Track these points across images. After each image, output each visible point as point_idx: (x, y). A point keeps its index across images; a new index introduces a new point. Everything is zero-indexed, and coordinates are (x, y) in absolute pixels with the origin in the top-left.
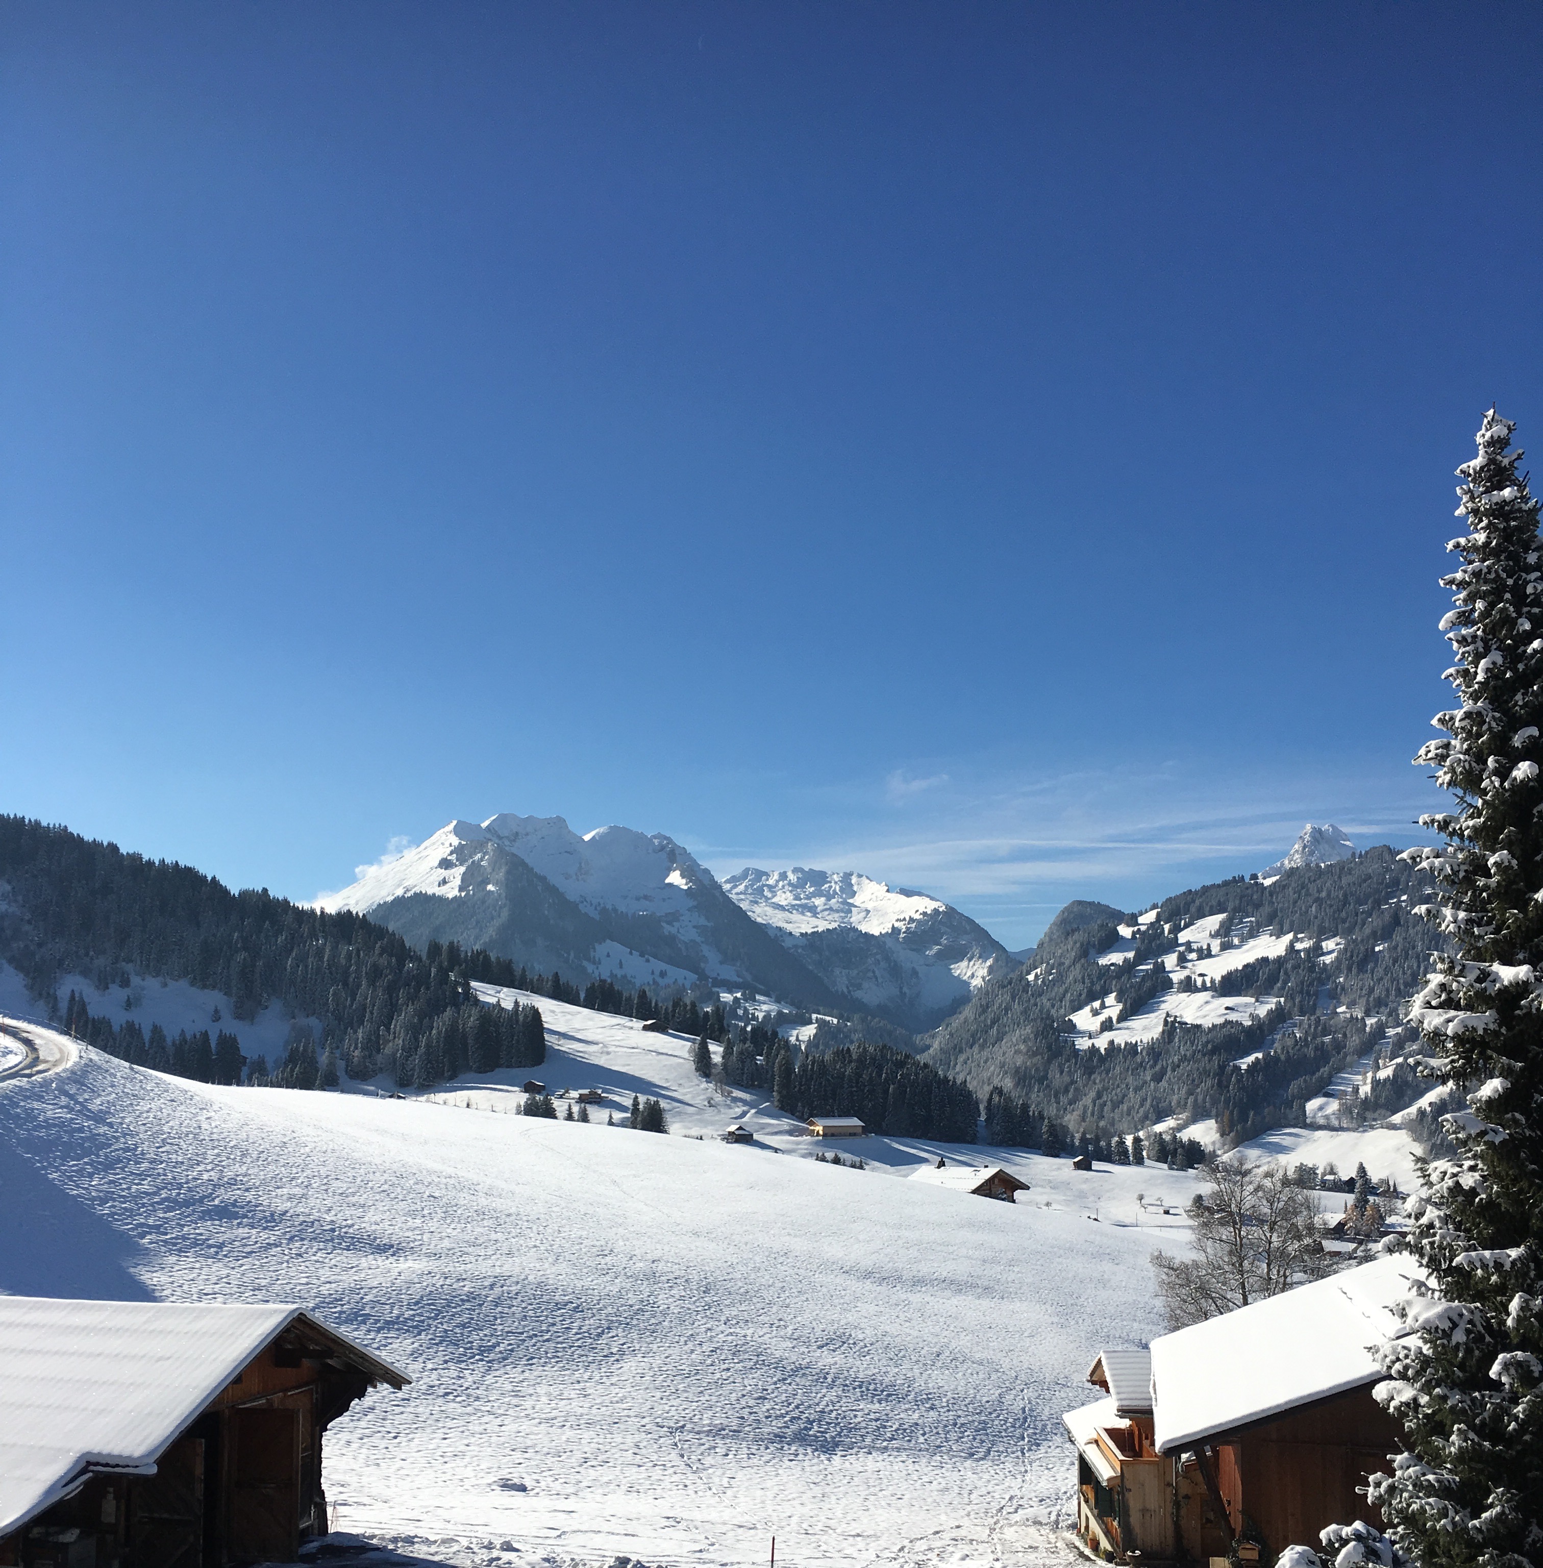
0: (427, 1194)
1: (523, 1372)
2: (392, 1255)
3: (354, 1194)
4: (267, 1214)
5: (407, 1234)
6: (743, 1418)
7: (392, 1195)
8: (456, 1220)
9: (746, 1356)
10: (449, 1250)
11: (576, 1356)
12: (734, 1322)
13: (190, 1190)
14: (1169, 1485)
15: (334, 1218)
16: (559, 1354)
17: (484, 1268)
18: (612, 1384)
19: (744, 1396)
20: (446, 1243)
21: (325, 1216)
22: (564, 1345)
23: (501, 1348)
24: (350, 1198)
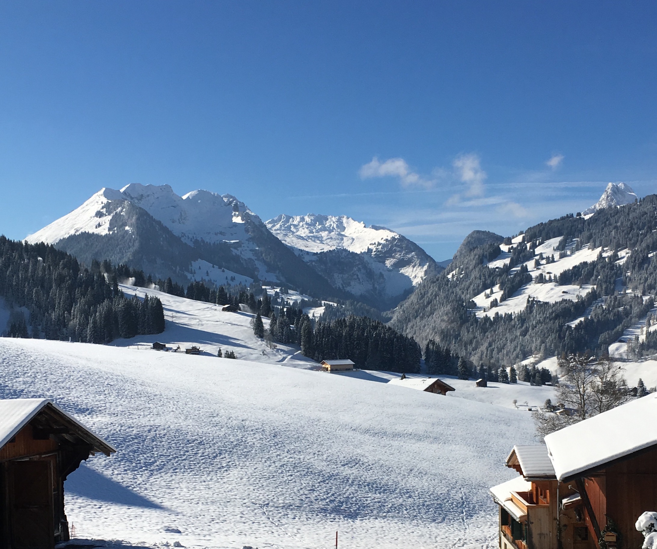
0: (106, 383)
1: (171, 476)
2: (89, 414)
3: (63, 382)
4: (11, 391)
5: (96, 403)
6: (302, 500)
7: (85, 383)
8: (125, 397)
9: (301, 469)
10: (123, 412)
11: (202, 468)
12: (293, 452)
14: (556, 519)
15: (52, 394)
16: (192, 467)
17: (144, 421)
18: (224, 483)
19: (301, 489)
20: (120, 408)
22: (194, 462)
23: (158, 463)
24: (60, 384)
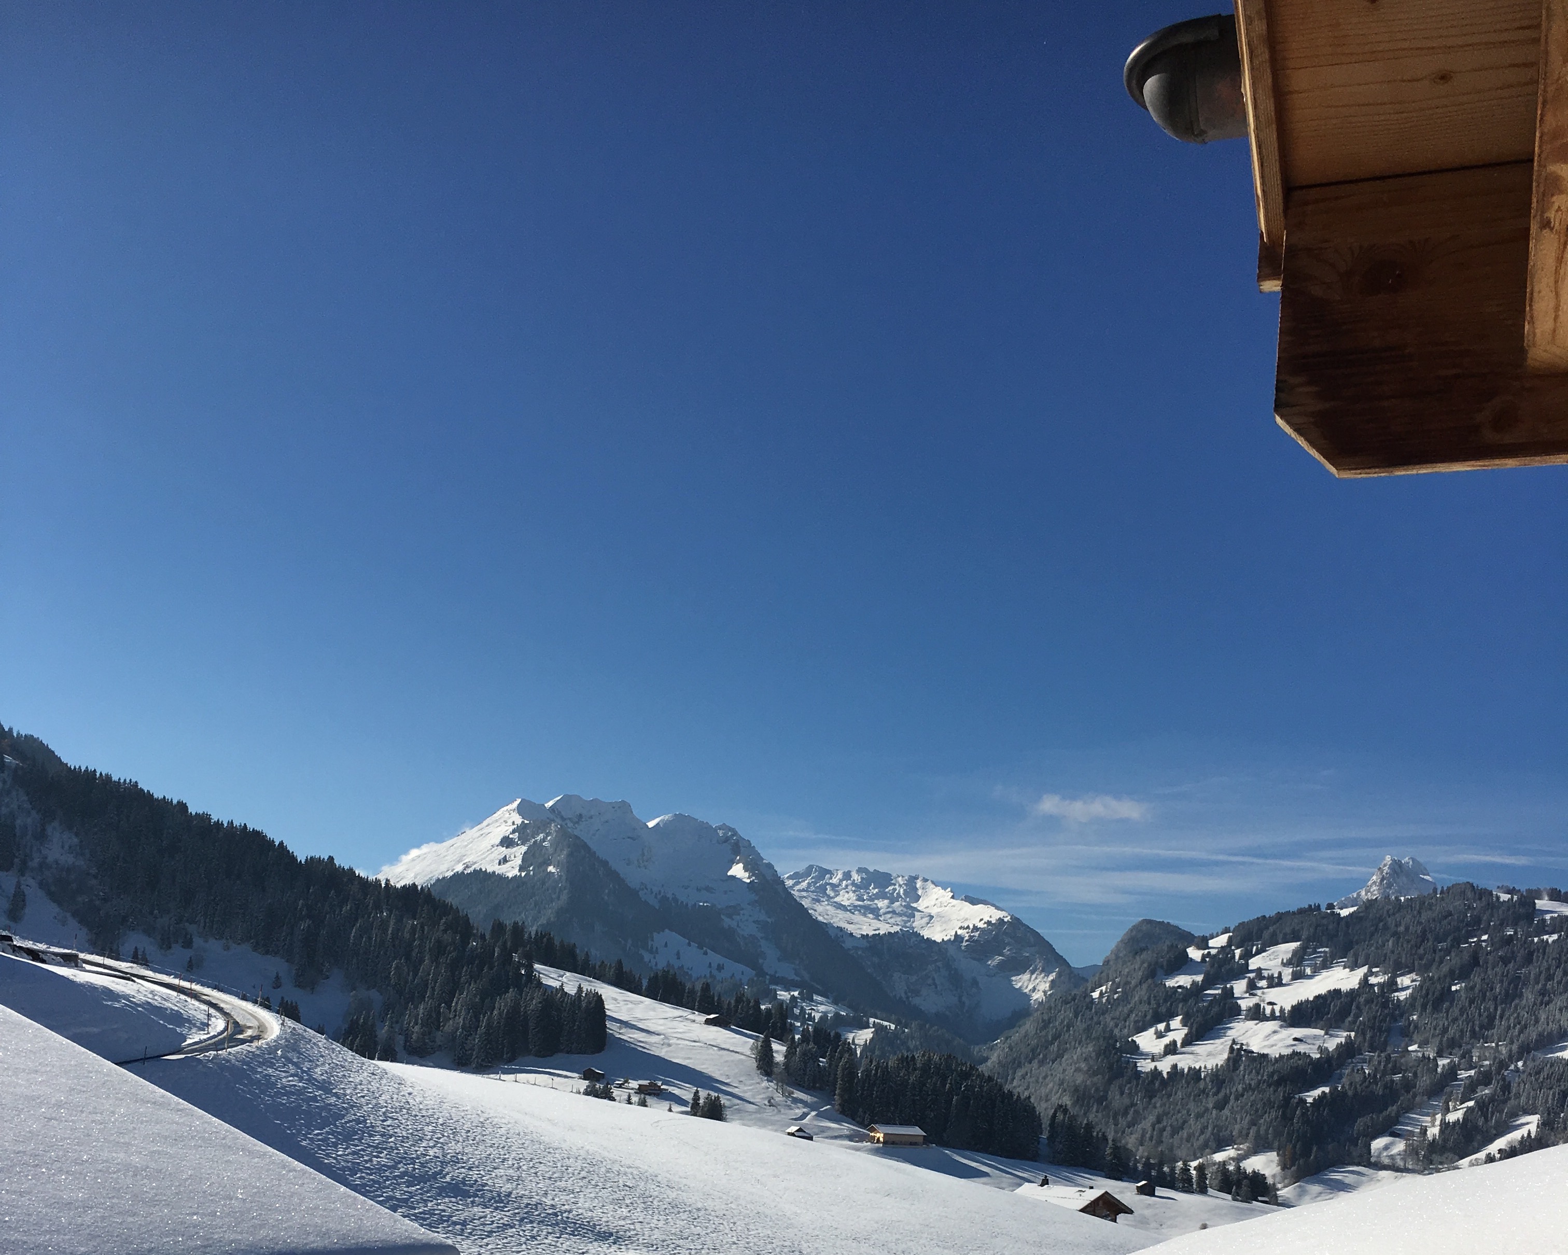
2: (614, 1243)
3: (560, 1179)
4: (495, 1194)
5: (622, 1223)
7: (593, 1182)
13: (422, 1165)
15: (552, 1202)
20: (657, 1234)
21: (544, 1199)
24: (558, 1183)
